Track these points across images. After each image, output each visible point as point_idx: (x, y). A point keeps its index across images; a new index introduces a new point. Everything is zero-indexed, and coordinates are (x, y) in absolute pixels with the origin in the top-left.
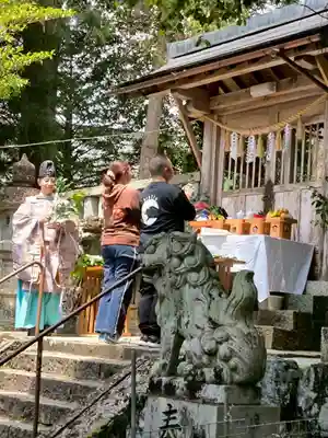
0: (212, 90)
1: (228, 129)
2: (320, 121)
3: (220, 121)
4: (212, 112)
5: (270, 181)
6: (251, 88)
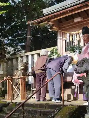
6: (74, 19)
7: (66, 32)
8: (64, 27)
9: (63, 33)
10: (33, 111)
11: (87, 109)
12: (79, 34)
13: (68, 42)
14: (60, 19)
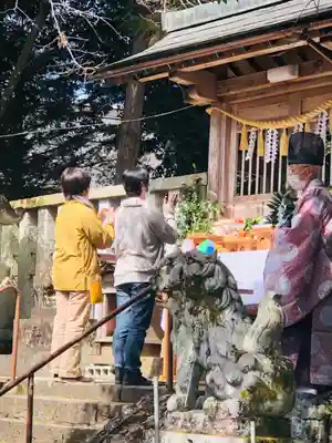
0: (220, 74)
1: (240, 120)
3: (231, 111)
4: (221, 99)
6: (269, 72)
8: (235, 97)
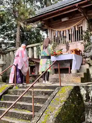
2: (81, 26)
5: (67, 42)
6: (62, 19)
7: (55, 30)
8: (53, 26)
9: (52, 30)
10: (36, 91)
11: (80, 88)
12: (65, 31)
13: (56, 38)
14: (50, 19)
